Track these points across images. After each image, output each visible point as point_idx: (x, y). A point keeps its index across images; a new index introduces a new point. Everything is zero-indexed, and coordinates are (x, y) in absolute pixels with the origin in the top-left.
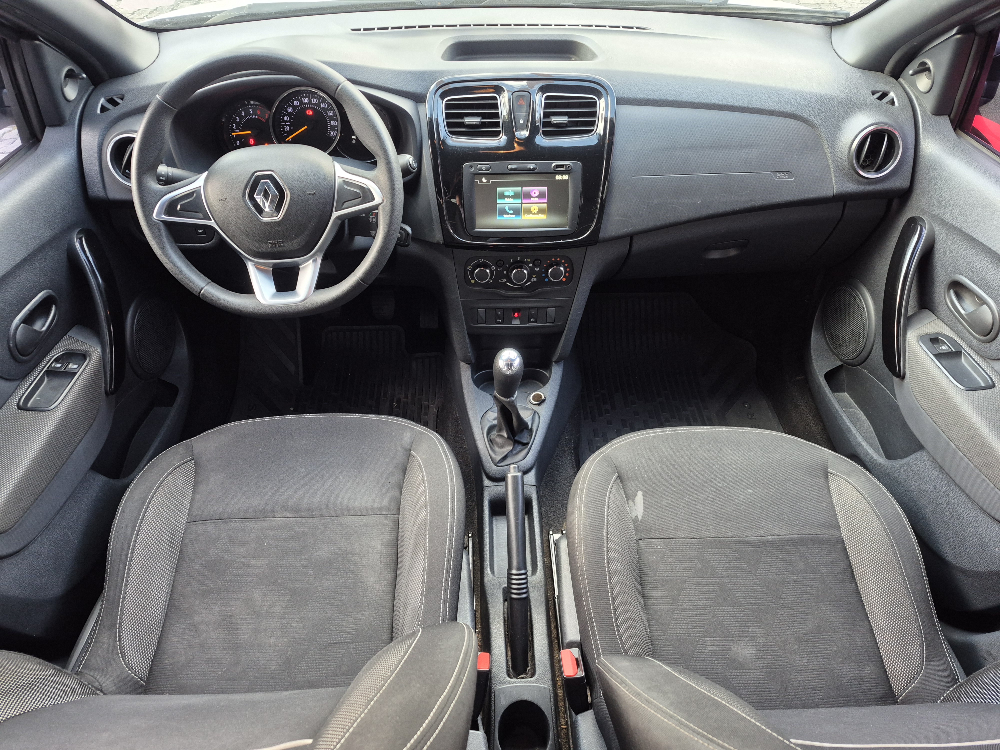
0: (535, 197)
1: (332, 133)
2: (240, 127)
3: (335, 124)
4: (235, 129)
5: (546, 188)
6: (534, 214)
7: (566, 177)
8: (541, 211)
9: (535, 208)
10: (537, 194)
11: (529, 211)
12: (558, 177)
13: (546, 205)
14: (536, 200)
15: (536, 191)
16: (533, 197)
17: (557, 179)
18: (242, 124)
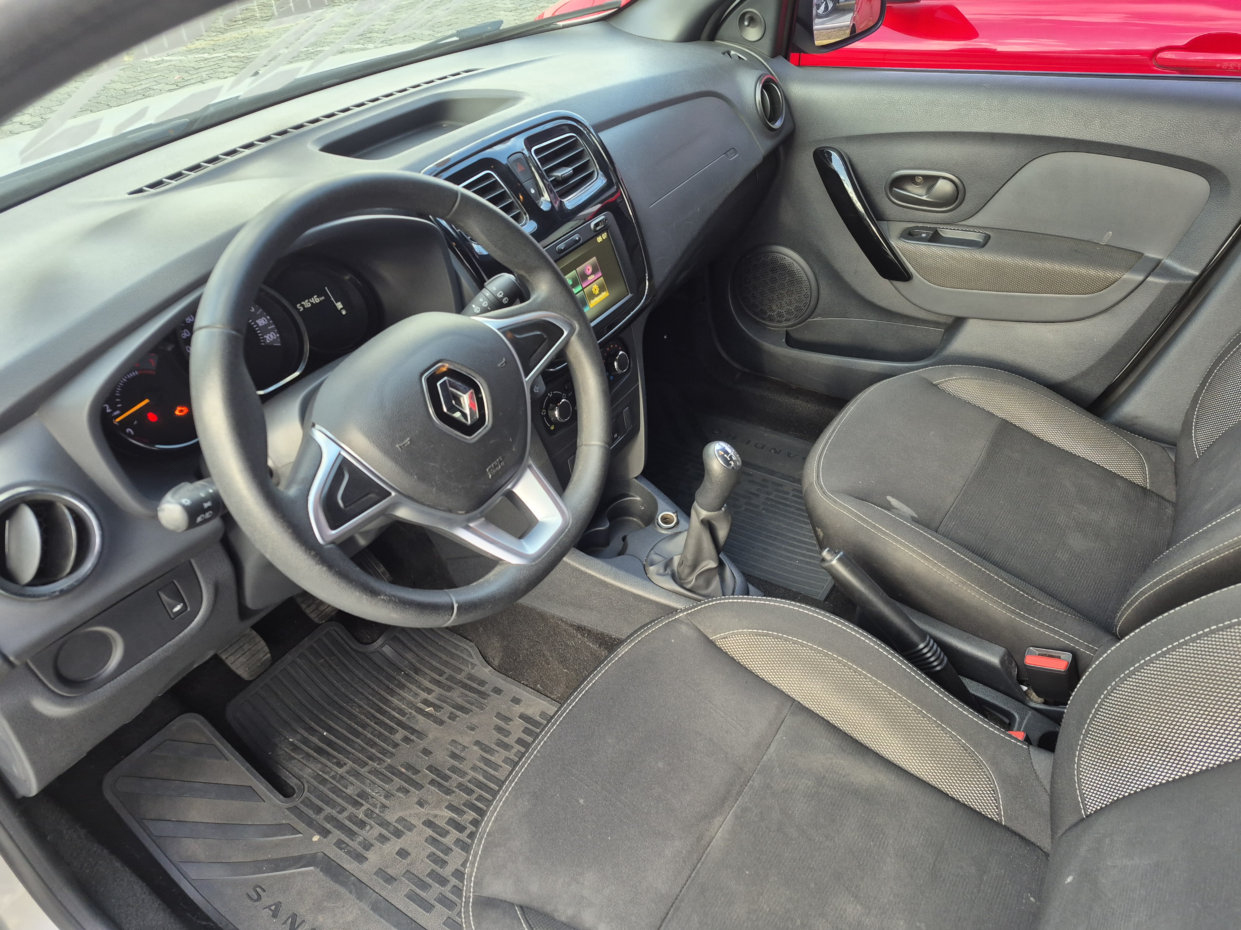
0: (590, 275)
1: (267, 337)
2: (119, 403)
3: (264, 322)
4: (112, 413)
5: (595, 258)
6: (598, 295)
7: (605, 236)
8: (602, 289)
9: (595, 288)
10: (590, 271)
11: (592, 296)
12: (599, 239)
13: (602, 278)
14: (593, 276)
15: (587, 266)
16: (589, 276)
17: (599, 242)
18: (118, 397)
